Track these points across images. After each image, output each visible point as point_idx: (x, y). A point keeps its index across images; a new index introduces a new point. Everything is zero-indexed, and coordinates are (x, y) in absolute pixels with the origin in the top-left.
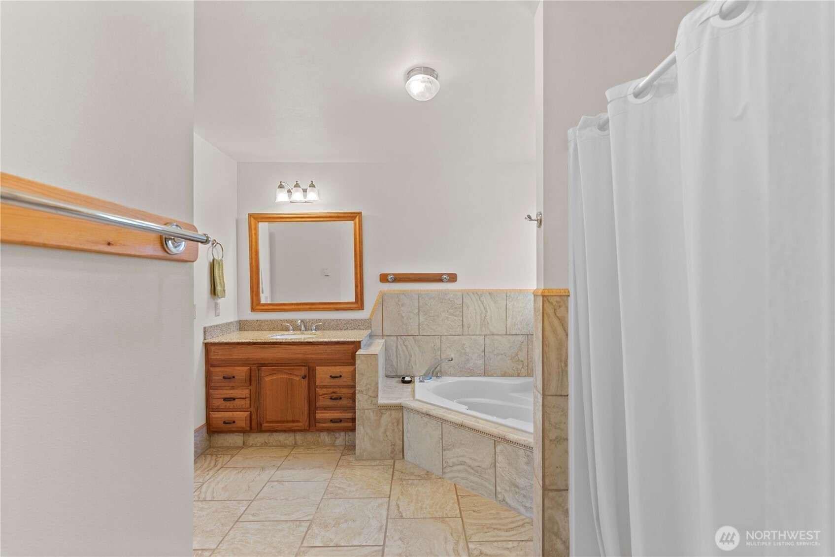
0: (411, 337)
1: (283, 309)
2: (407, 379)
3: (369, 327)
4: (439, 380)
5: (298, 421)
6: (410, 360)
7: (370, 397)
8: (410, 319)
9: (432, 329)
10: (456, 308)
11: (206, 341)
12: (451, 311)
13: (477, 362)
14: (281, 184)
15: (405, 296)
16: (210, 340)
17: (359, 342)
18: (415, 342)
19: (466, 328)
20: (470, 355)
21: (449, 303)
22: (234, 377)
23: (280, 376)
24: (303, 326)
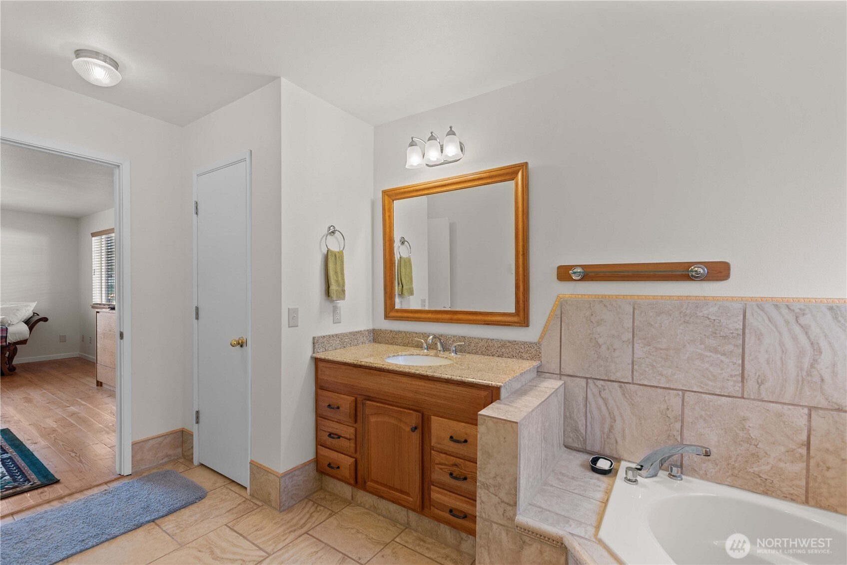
0: (615, 383)
1: (419, 318)
2: (603, 464)
3: (537, 356)
4: (677, 483)
5: (408, 494)
6: (611, 428)
7: (503, 502)
8: (615, 350)
9: (662, 375)
10: (725, 337)
11: (315, 355)
12: (712, 342)
13: (782, 465)
14: (413, 141)
15: (605, 306)
16: (321, 355)
17: (498, 389)
18: (624, 394)
19: (751, 384)
20: (760, 445)
21: (707, 326)
22: (338, 408)
23: (386, 419)
24: (439, 344)
